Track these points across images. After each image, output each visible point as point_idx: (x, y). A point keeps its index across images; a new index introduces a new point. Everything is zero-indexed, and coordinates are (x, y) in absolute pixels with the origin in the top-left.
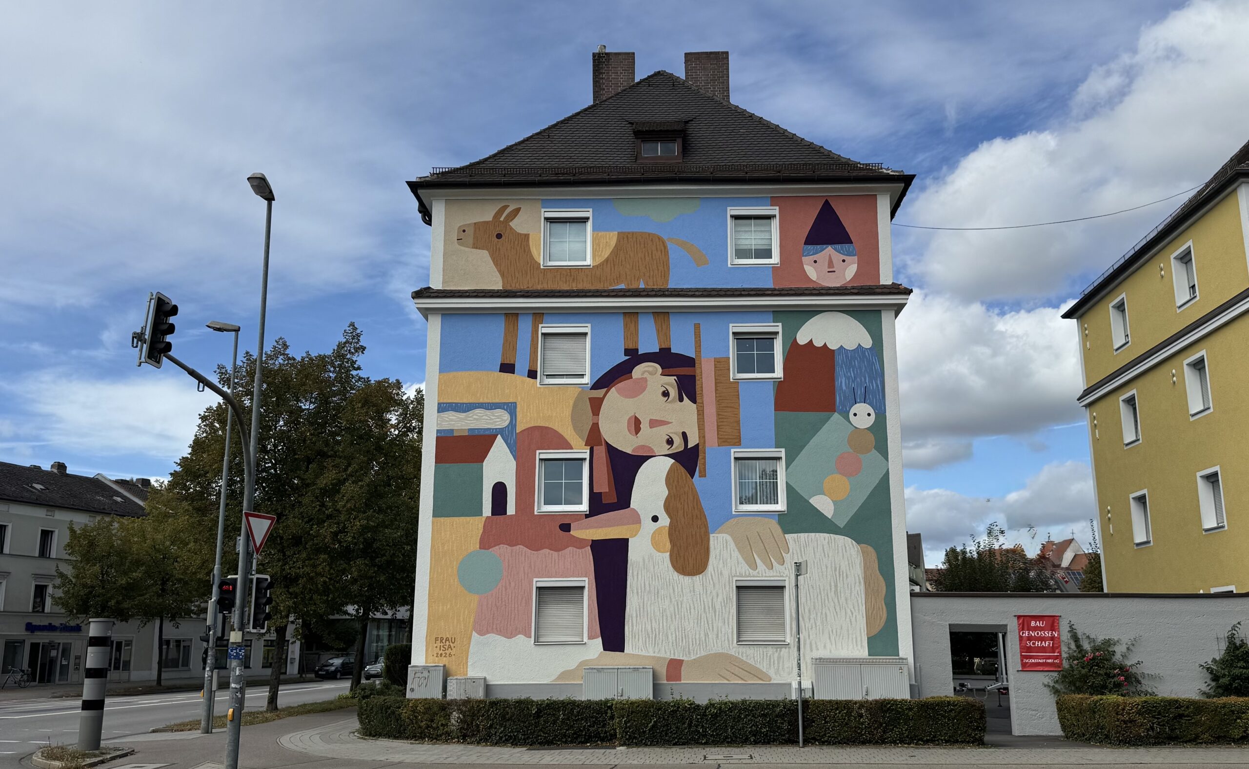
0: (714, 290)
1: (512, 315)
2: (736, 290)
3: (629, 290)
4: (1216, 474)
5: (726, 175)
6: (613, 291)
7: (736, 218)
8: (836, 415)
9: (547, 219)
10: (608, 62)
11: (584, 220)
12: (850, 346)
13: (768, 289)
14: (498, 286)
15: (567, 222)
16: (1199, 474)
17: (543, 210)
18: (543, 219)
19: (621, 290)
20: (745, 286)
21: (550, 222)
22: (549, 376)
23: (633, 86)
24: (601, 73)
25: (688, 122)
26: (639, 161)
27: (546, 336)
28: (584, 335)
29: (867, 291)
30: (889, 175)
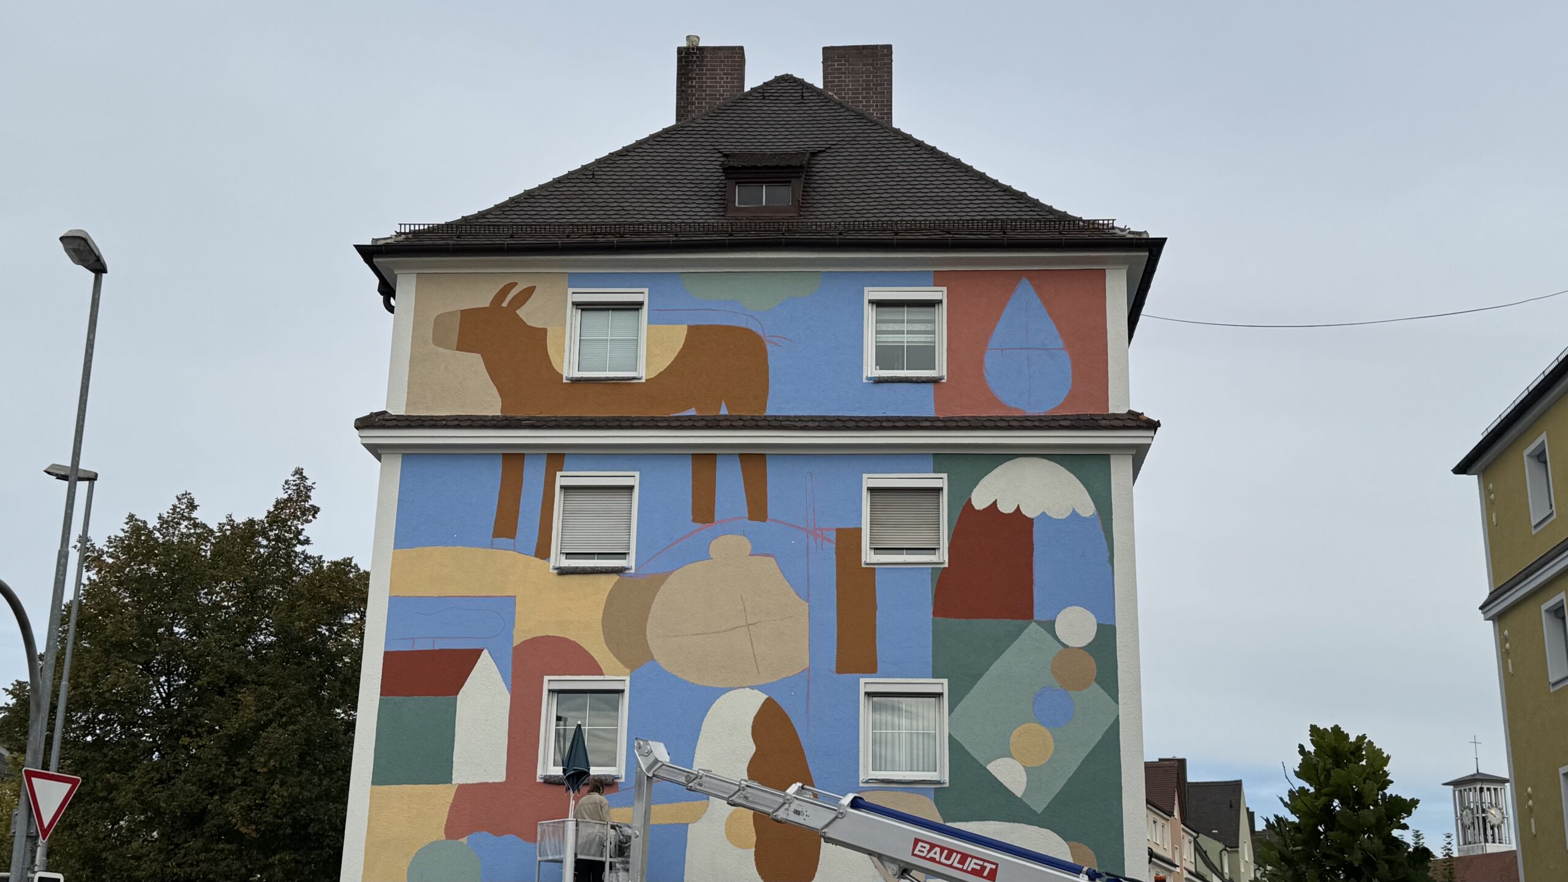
0: (839, 419)
1: (513, 458)
2: (875, 419)
3: (702, 419)
5: (865, 236)
6: (678, 419)
7: (879, 304)
8: (1033, 626)
9: (576, 305)
10: (702, 61)
11: (636, 306)
12: (1059, 512)
13: (926, 419)
14: (494, 409)
15: (608, 310)
17: (571, 290)
18: (569, 305)
19: (690, 418)
20: (891, 414)
21: (582, 310)
22: (569, 555)
23: (738, 98)
24: (690, 79)
25: (816, 153)
26: (729, 214)
27: (566, 489)
28: (628, 490)
29: (1086, 423)
30: (1124, 238)
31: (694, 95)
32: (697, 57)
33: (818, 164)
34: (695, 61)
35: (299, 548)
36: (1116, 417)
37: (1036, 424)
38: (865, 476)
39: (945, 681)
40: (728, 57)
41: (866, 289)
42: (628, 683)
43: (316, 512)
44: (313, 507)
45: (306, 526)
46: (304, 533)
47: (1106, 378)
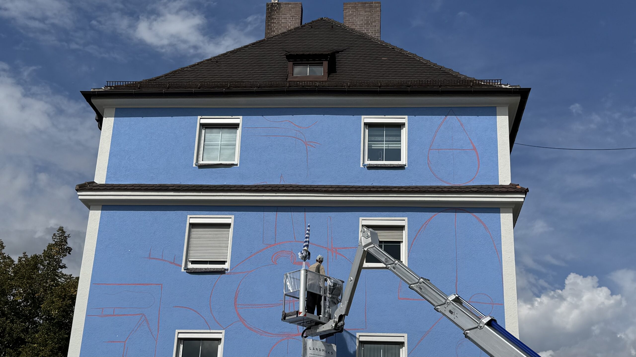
0: (346, 187)
2: (367, 187)
3: (270, 186)
5: (362, 87)
6: (256, 186)
9: (202, 125)
11: (235, 126)
13: (395, 187)
15: (220, 127)
17: (199, 117)
18: (198, 125)
19: (263, 186)
20: (375, 184)
21: (205, 127)
22: (193, 262)
23: (298, 28)
24: (273, 19)
25: (338, 52)
26: (288, 80)
27: (193, 225)
28: (228, 226)
29: (486, 190)
30: (507, 88)
32: (277, 8)
33: (339, 57)
34: (276, 10)
35: (59, 270)
36: (503, 187)
37: (457, 189)
38: (361, 219)
39: (406, 335)
40: (293, 8)
41: (363, 117)
42: (223, 334)
43: (70, 251)
44: (69, 248)
45: (64, 258)
46: (63, 262)
47: (497, 165)
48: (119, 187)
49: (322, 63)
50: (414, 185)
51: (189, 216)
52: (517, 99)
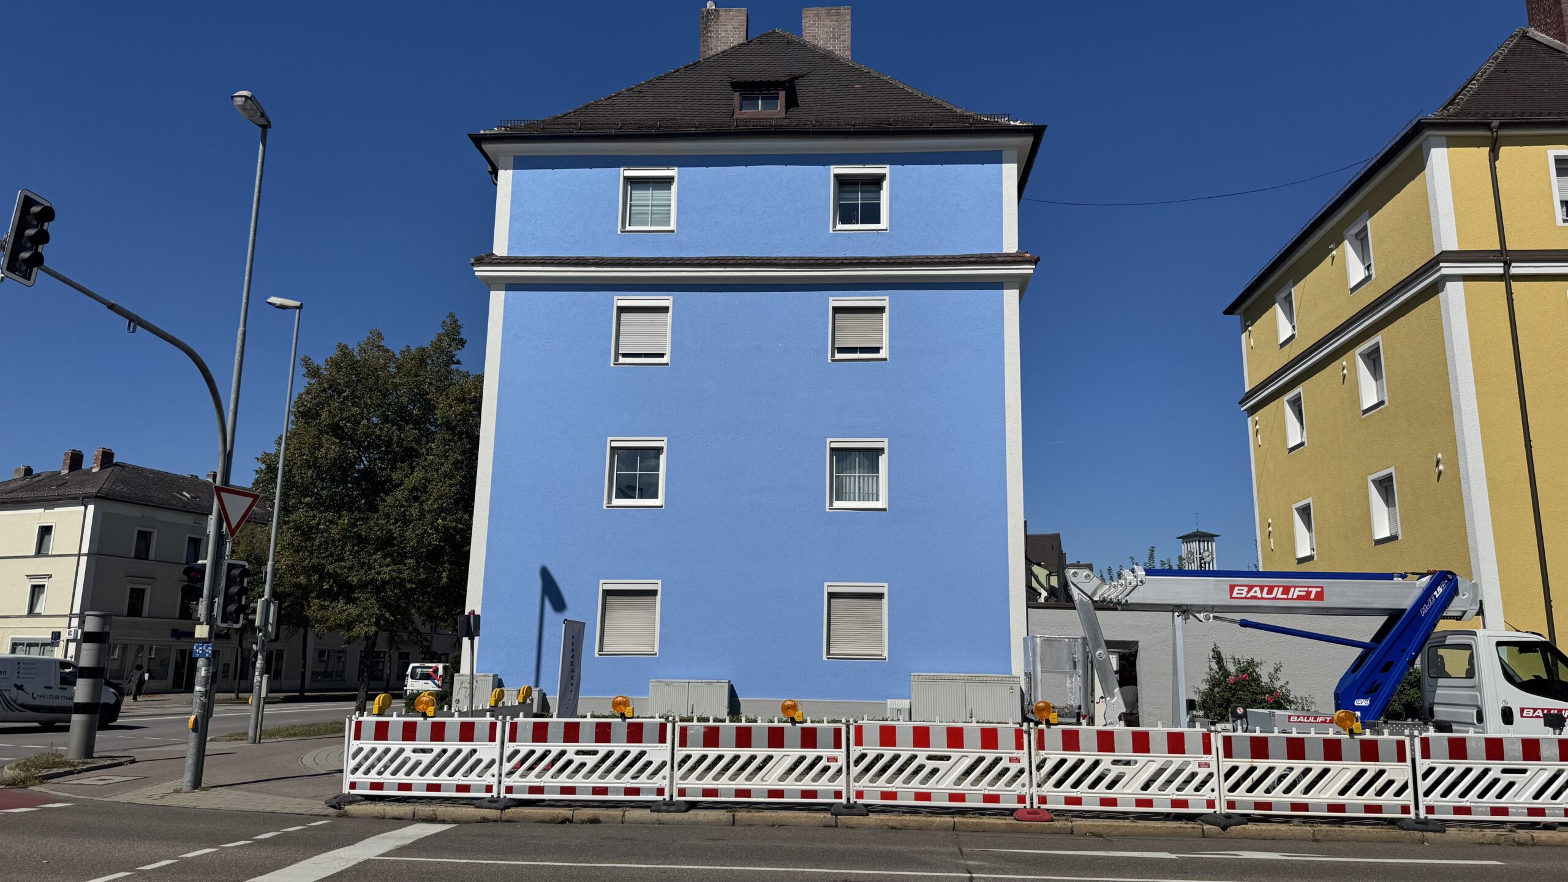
0: (811, 258)
2: (837, 259)
3: (716, 258)
4: (1389, 478)
5: (832, 126)
6: (698, 259)
7: (840, 177)
9: (627, 179)
10: (718, 19)
11: (669, 180)
13: (873, 258)
15: (650, 183)
16: (1370, 478)
17: (622, 169)
18: (622, 179)
19: (707, 258)
20: (849, 254)
21: (631, 182)
22: (625, 355)
23: (743, 44)
24: (710, 31)
25: (797, 78)
26: (735, 117)
27: (622, 310)
28: (665, 309)
29: (987, 259)
30: (1016, 126)
31: (712, 43)
32: (715, 16)
33: (799, 85)
34: (713, 19)
35: (454, 367)
36: (1008, 255)
37: (951, 260)
38: (831, 299)
39: (886, 440)
40: (736, 16)
41: (832, 167)
42: (666, 441)
43: (464, 343)
44: (462, 339)
45: (458, 352)
46: (456, 357)
47: (1002, 228)
48: (525, 261)
49: (778, 93)
50: (897, 254)
51: (616, 298)
52: (1029, 140)
